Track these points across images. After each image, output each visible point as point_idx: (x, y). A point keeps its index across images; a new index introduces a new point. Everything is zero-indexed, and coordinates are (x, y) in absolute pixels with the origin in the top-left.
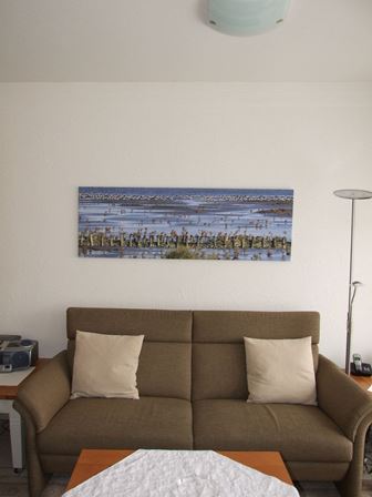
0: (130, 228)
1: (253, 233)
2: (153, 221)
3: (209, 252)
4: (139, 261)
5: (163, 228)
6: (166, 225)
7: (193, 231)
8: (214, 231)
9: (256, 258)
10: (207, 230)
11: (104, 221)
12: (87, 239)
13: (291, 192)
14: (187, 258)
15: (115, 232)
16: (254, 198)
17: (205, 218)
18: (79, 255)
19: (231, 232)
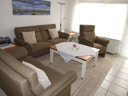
0: (24, 8)
1: (45, 10)
2: (29, 6)
3: (39, 14)
4: (27, 16)
5: (31, 8)
6: (31, 7)
7: (36, 9)
8: (40, 9)
9: (46, 15)
10: (38, 9)
11: (19, 6)
12: (15, 10)
13: (50, 2)
14: (35, 15)
15: (21, 9)
16: (45, 3)
17: (38, 6)
18: (13, 14)
19: (42, 9)
